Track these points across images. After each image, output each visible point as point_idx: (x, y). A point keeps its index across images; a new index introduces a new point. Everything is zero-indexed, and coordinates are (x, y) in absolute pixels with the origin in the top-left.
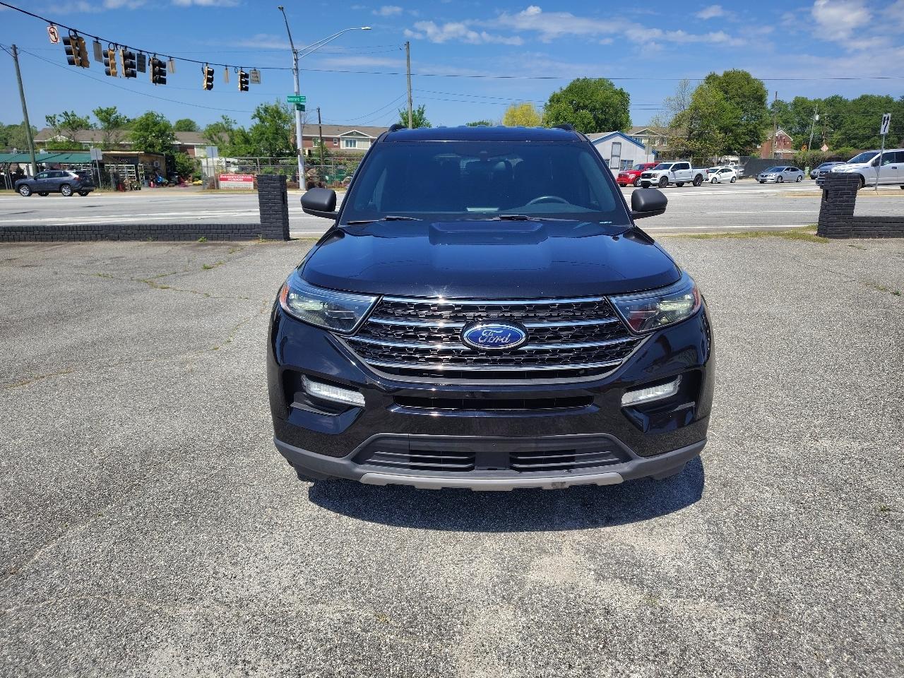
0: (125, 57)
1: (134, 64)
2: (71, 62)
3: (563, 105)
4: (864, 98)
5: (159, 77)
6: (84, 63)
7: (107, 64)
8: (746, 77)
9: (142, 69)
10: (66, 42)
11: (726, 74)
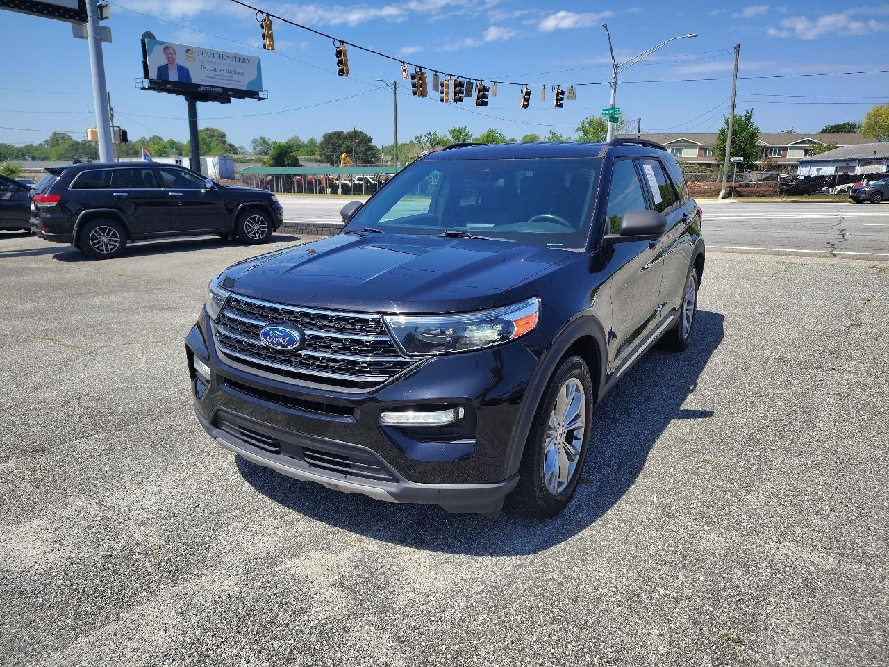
0: (456, 86)
1: (462, 91)
2: (415, 93)
5: (482, 101)
6: (424, 93)
7: (442, 93)
9: (469, 94)
10: (413, 77)
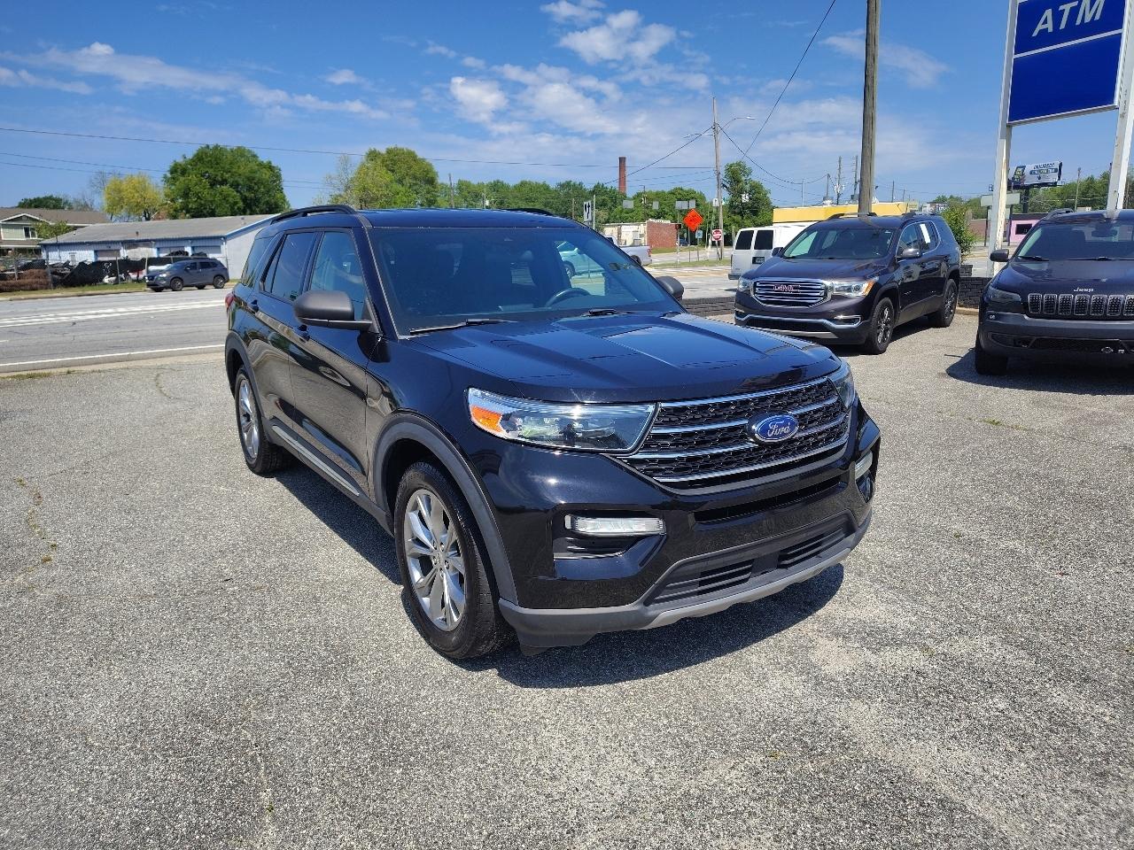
3: (193, 178)
4: (523, 184)
8: (412, 155)
11: (389, 151)
